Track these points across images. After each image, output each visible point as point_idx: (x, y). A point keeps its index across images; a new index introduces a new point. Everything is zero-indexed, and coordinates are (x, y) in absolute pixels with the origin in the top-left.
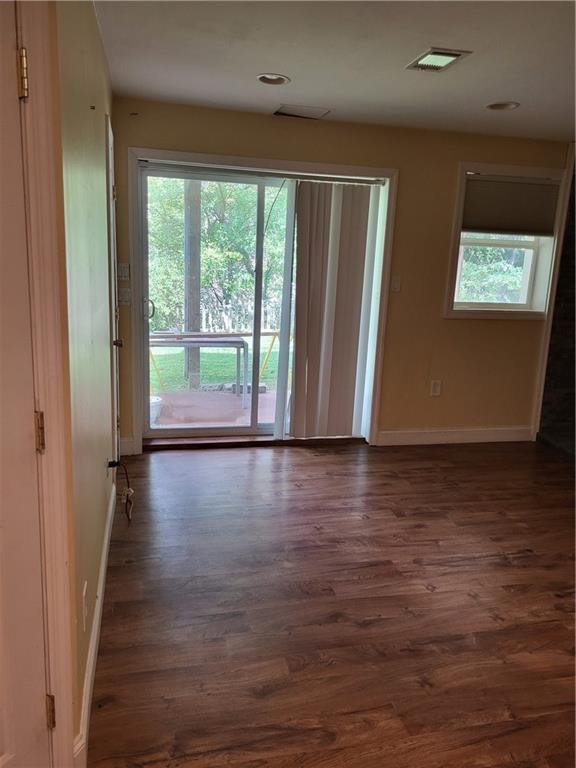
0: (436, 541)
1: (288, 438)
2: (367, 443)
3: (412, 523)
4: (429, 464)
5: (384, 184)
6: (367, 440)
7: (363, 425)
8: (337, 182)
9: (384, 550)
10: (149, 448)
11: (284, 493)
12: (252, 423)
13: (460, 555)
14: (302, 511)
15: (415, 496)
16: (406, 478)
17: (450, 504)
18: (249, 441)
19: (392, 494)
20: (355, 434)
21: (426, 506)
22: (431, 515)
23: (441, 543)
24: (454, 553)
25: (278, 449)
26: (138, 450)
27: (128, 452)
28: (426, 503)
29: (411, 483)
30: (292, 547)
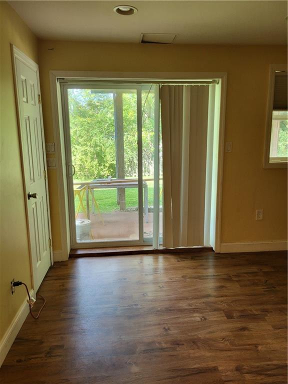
0: (256, 346)
1: (161, 248)
2: (214, 251)
3: (239, 325)
4: (254, 269)
5: (218, 83)
6: (214, 249)
7: (210, 239)
8: (186, 84)
9: (213, 354)
10: (74, 256)
11: (149, 294)
12: (139, 238)
13: (275, 362)
14: (158, 311)
15: (242, 298)
16: (237, 281)
17: (269, 307)
18: (137, 250)
19: (226, 296)
20: (205, 245)
21: (250, 308)
22: (254, 318)
23: (260, 348)
24: (270, 360)
25: (156, 256)
26: (66, 258)
27: (60, 260)
28: (251, 305)
29: (241, 286)
30: (143, 348)
